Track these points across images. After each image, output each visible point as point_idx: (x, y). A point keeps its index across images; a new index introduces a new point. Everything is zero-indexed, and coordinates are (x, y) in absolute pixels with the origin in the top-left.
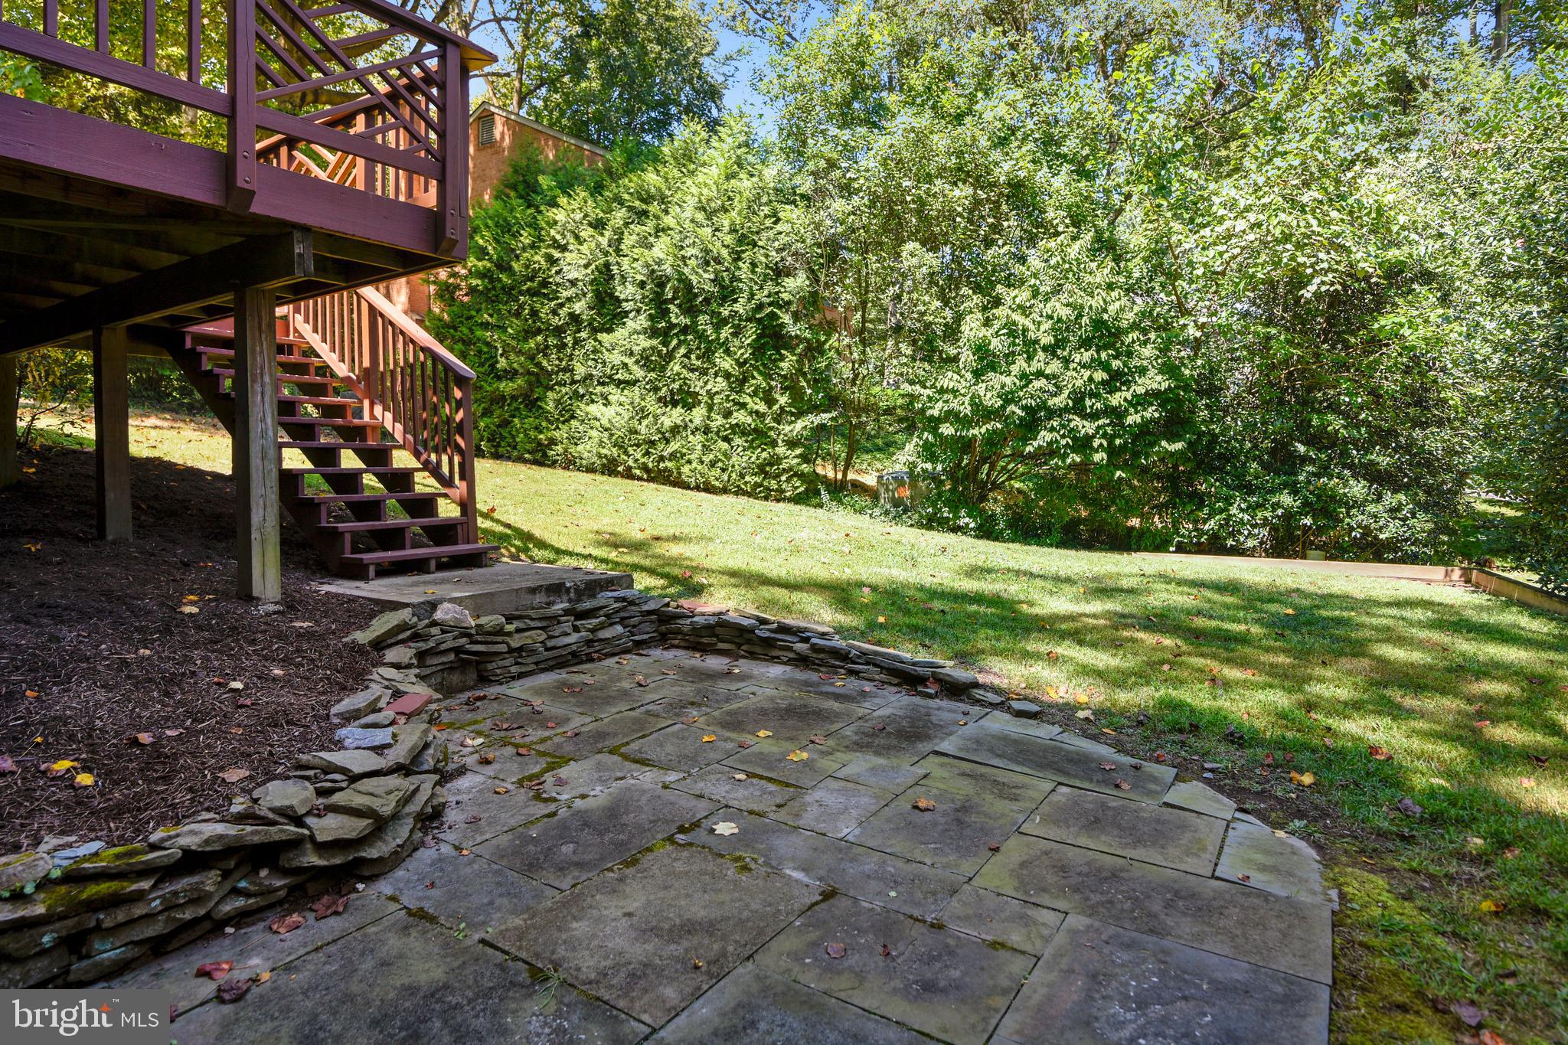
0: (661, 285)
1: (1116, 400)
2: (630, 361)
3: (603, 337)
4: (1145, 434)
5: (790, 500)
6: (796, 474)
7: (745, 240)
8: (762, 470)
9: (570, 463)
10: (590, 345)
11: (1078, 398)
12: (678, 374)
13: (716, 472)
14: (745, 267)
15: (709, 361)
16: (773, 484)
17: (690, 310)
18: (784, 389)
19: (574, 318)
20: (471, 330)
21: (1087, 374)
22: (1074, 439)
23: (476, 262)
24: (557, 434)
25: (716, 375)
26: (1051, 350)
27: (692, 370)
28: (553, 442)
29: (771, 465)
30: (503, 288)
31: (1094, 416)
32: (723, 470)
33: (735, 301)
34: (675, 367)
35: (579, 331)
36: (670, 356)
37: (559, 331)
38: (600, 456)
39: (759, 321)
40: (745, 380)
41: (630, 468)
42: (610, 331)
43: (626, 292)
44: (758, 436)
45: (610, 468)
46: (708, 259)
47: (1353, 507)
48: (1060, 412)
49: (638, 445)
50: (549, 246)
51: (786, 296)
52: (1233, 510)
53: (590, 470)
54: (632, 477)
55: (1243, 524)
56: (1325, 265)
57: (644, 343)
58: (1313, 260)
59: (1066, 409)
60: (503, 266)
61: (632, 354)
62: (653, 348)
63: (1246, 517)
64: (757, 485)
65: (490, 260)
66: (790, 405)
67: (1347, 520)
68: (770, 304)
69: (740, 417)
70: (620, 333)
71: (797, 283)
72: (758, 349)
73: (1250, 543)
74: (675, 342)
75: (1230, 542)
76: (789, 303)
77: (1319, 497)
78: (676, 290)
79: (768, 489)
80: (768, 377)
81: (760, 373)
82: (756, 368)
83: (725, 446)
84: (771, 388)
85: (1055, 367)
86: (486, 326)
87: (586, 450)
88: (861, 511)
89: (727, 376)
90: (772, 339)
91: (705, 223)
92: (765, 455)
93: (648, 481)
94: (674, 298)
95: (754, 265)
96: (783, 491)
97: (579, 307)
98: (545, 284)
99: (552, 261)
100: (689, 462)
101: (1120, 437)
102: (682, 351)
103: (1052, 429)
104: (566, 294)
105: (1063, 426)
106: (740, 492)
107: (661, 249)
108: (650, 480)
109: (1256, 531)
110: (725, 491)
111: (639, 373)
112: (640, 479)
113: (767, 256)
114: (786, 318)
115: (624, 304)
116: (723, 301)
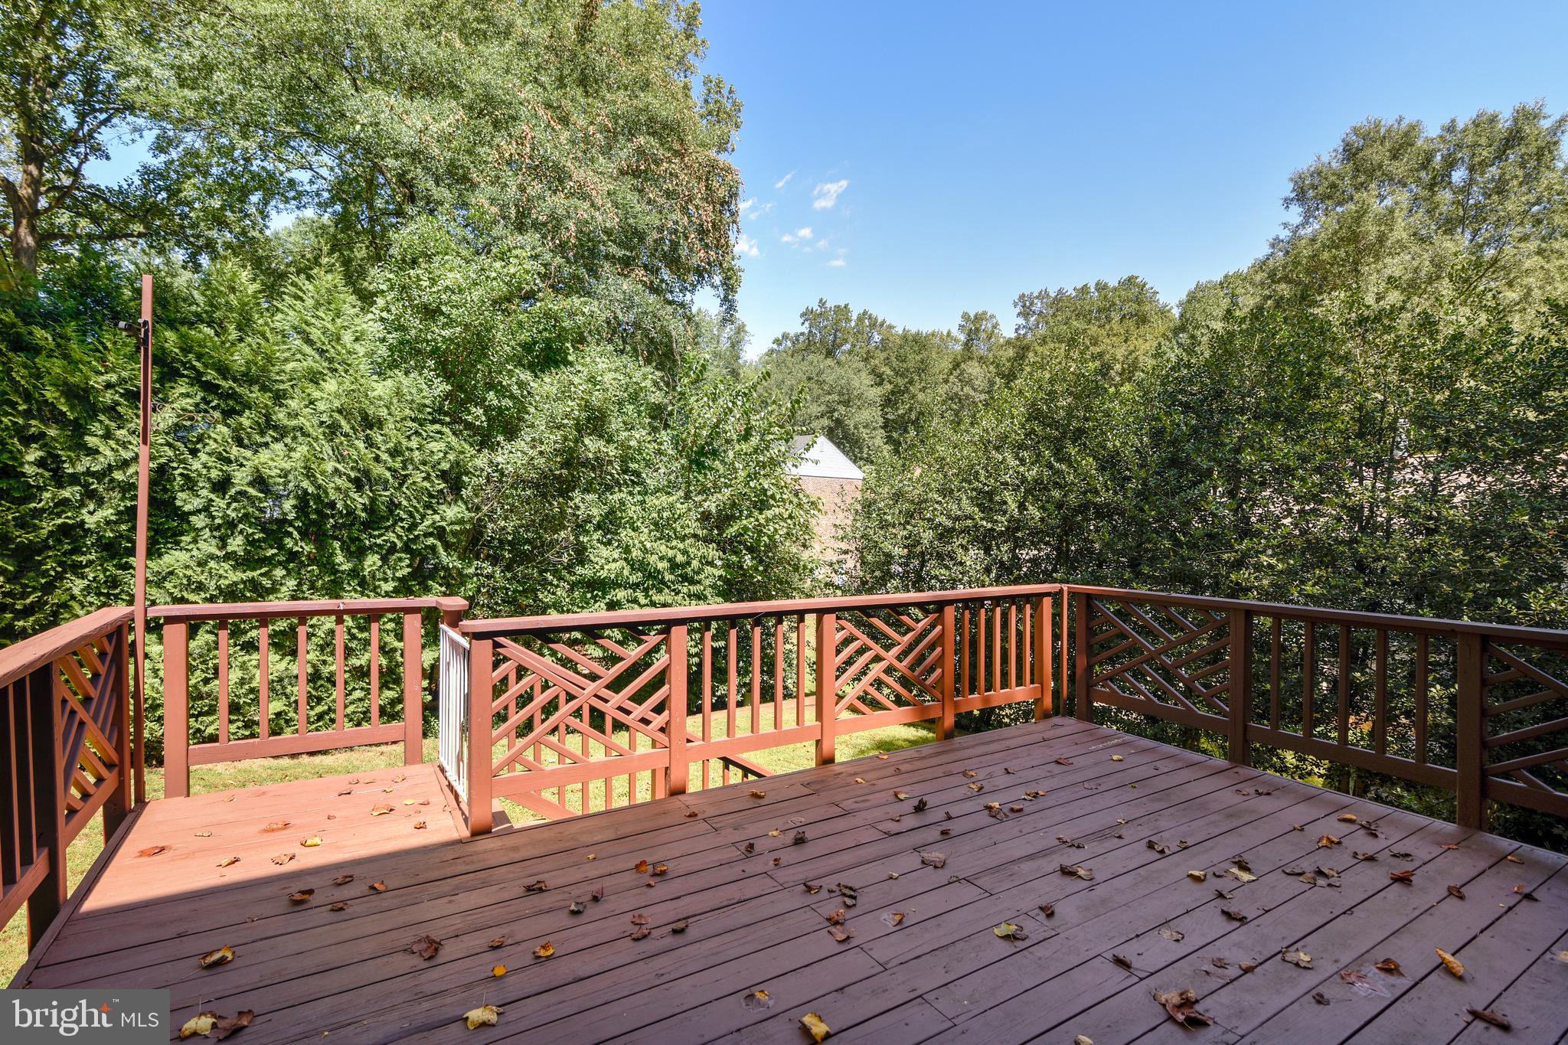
115: (193, 518)
116: (367, 526)
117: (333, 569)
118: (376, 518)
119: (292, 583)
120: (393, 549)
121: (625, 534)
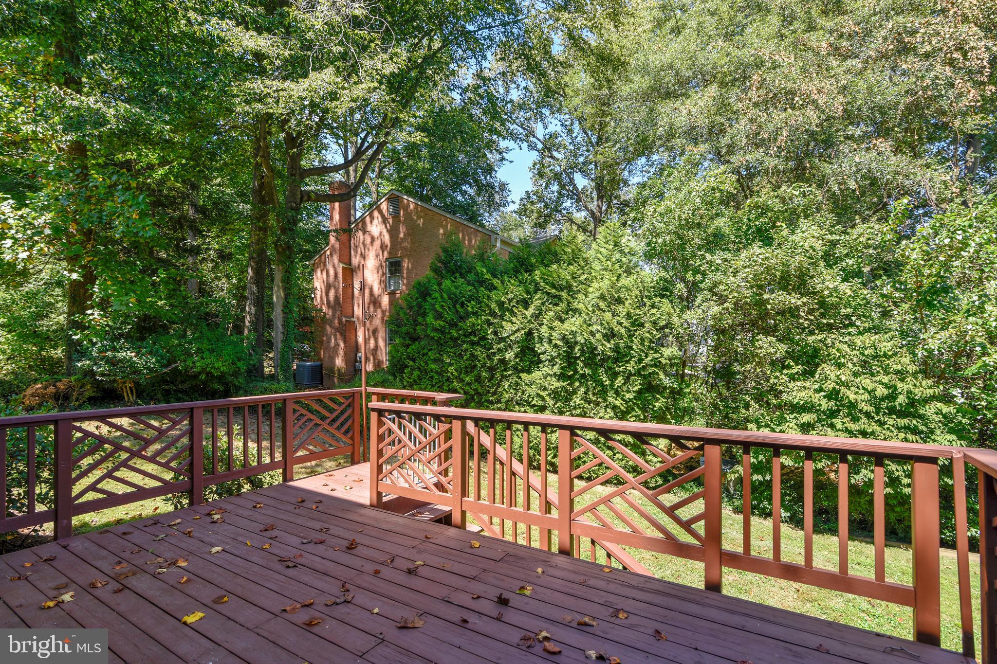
0: (572, 348)
2: (544, 394)
3: (524, 376)
10: (513, 379)
12: (580, 404)
14: (636, 340)
15: (602, 397)
17: (592, 365)
19: (503, 361)
20: (426, 363)
23: (432, 320)
25: (606, 407)
27: (589, 403)
30: (451, 338)
33: (627, 362)
34: (577, 399)
35: (505, 370)
36: (575, 392)
37: (492, 369)
39: (644, 377)
40: (628, 412)
42: (529, 372)
43: (543, 348)
46: (610, 335)
50: (487, 315)
51: (663, 360)
57: (557, 384)
61: (545, 389)
62: (562, 387)
68: (652, 366)
70: (537, 374)
71: (671, 353)
72: (640, 394)
74: (577, 384)
76: (667, 366)
78: (583, 351)
80: (644, 411)
81: (639, 408)
82: (637, 405)
83: (611, 453)
84: (645, 418)
89: (615, 408)
90: (649, 388)
91: (606, 309)
94: (581, 356)
95: (642, 339)
97: (507, 355)
99: (489, 324)
100: (584, 463)
104: (497, 346)
107: (573, 324)
108: (553, 472)
111: (549, 400)
114: (662, 375)
115: (541, 356)
116: (616, 360)
117: (601, 383)
118: (620, 356)
119: (583, 390)
120: (630, 374)
121: (828, 369)
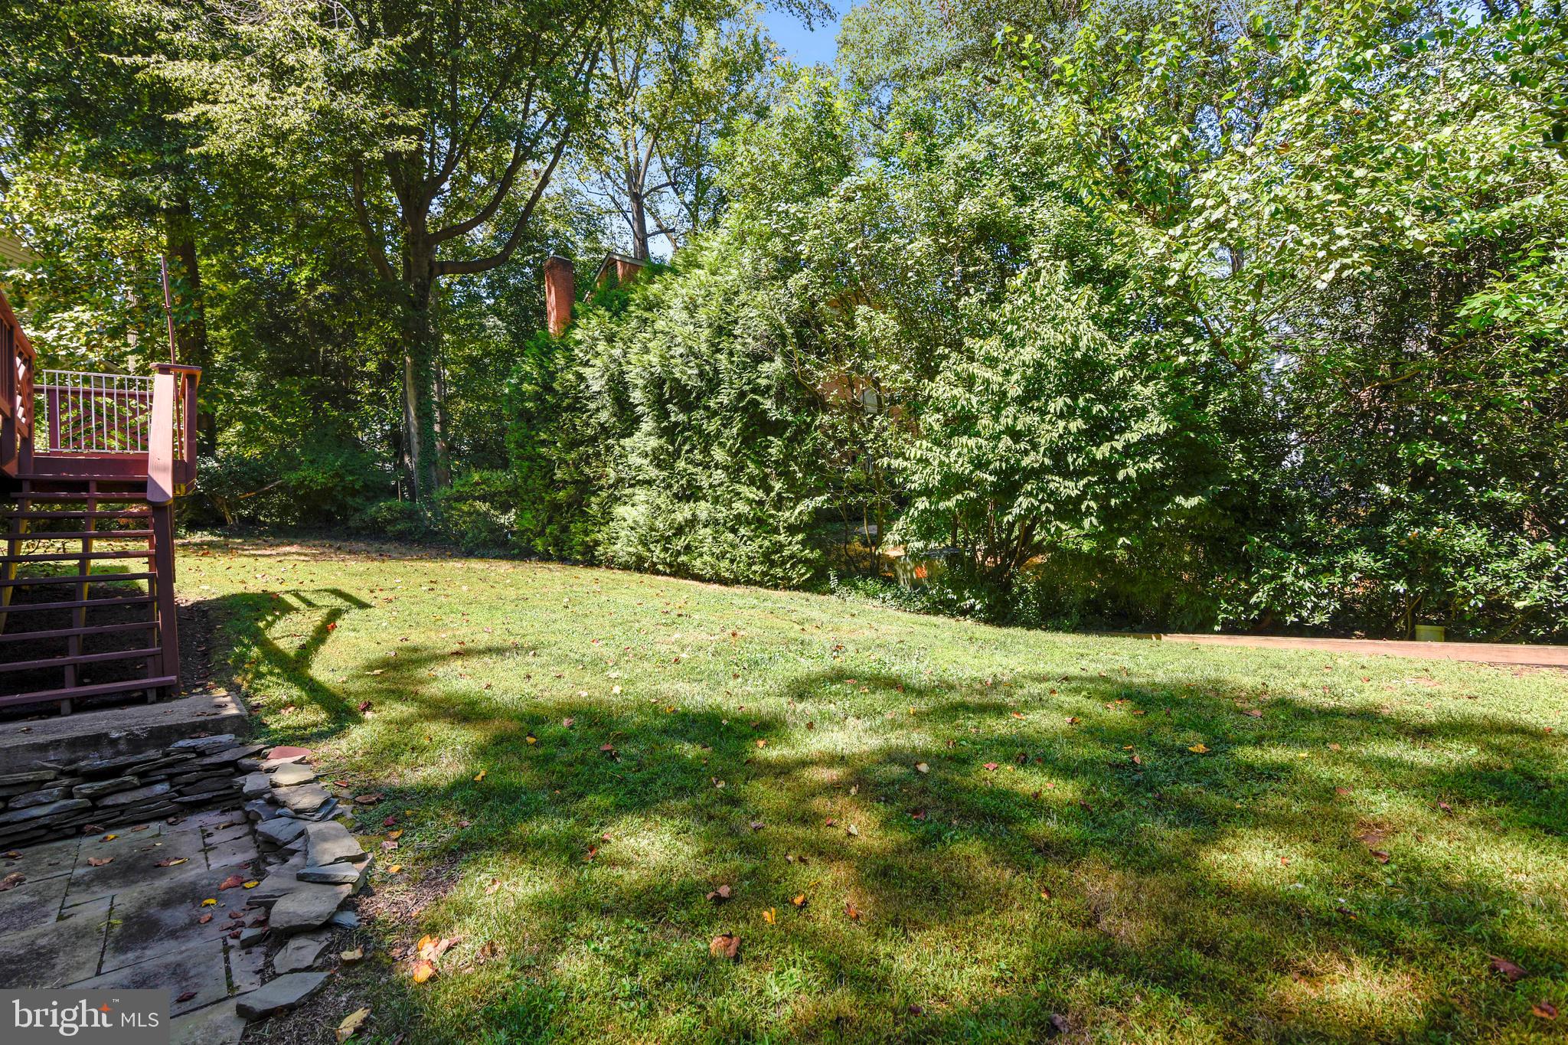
0: (660, 386)
1: (1102, 452)
2: (646, 462)
3: (625, 442)
4: (1150, 490)
5: (797, 588)
6: (800, 561)
7: (722, 330)
8: (767, 557)
9: (610, 563)
10: (617, 450)
11: (1057, 454)
12: (685, 470)
13: (725, 564)
14: (722, 357)
15: (709, 454)
16: (779, 572)
17: (687, 408)
18: (780, 474)
19: (602, 427)
21: (1061, 424)
22: (1056, 503)
24: (599, 536)
25: (716, 467)
26: (1022, 401)
27: (696, 465)
28: (597, 543)
29: (776, 552)
30: (550, 407)
31: (1079, 474)
32: (732, 561)
33: (720, 392)
34: (681, 464)
35: (607, 438)
36: (677, 453)
37: (593, 440)
38: (629, 553)
39: (743, 409)
40: (742, 469)
41: (655, 564)
42: (631, 435)
43: (637, 397)
44: (760, 524)
45: (639, 565)
47: (1468, 564)
48: (1037, 473)
49: (657, 542)
50: (576, 364)
51: (763, 382)
52: (1288, 578)
53: (625, 567)
54: (658, 573)
55: (1307, 594)
56: (1346, 242)
57: (653, 443)
58: (1326, 238)
59: (1043, 469)
60: (549, 389)
61: (647, 455)
62: (662, 448)
63: (1307, 585)
64: (764, 574)
65: (537, 384)
66: (787, 491)
67: (1461, 583)
68: (750, 392)
69: (740, 507)
70: (637, 436)
71: (774, 367)
72: (747, 438)
73: (1319, 619)
74: (679, 440)
75: (1291, 618)
76: (769, 388)
77: (1412, 554)
78: (671, 389)
79: (774, 577)
80: (761, 464)
81: (753, 461)
82: (749, 457)
83: (731, 536)
84: (766, 476)
85: (1026, 420)
86: (543, 443)
87: (622, 549)
88: (874, 596)
89: (726, 468)
90: (758, 427)
92: (767, 543)
93: (669, 575)
94: (671, 397)
95: (731, 354)
96: (791, 579)
97: (604, 416)
98: (577, 399)
99: (581, 377)
100: (701, 555)
101: (1116, 496)
102: (687, 447)
103: (1030, 494)
104: (592, 406)
105: (1043, 490)
106: (749, 582)
108: (674, 575)
109: (1324, 603)
110: (735, 582)
111: (653, 472)
112: (664, 574)
113: (744, 344)
114: (768, 404)
